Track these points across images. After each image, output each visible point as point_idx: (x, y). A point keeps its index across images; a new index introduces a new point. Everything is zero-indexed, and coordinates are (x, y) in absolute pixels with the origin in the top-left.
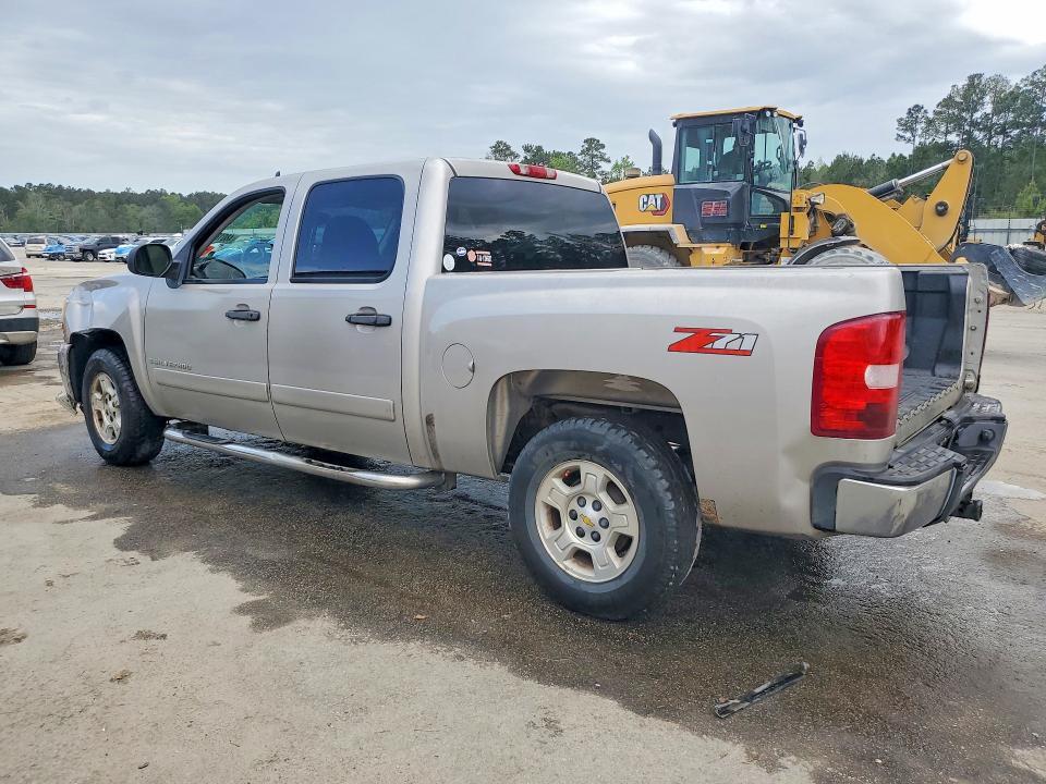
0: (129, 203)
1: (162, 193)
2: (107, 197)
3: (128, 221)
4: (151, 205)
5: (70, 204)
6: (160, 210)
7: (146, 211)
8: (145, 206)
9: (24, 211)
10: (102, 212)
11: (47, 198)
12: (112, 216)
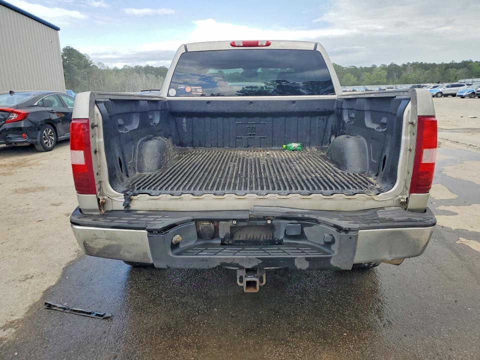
0: (452, 68)
1: (471, 62)
2: (442, 65)
3: (450, 76)
4: (463, 68)
5: (424, 70)
6: (467, 70)
7: (460, 71)
8: (460, 69)
9: (404, 75)
10: (438, 73)
11: (414, 69)
12: (442, 75)
